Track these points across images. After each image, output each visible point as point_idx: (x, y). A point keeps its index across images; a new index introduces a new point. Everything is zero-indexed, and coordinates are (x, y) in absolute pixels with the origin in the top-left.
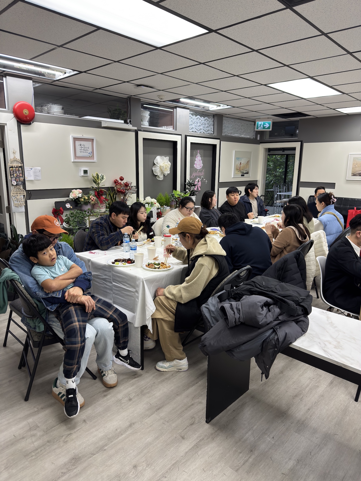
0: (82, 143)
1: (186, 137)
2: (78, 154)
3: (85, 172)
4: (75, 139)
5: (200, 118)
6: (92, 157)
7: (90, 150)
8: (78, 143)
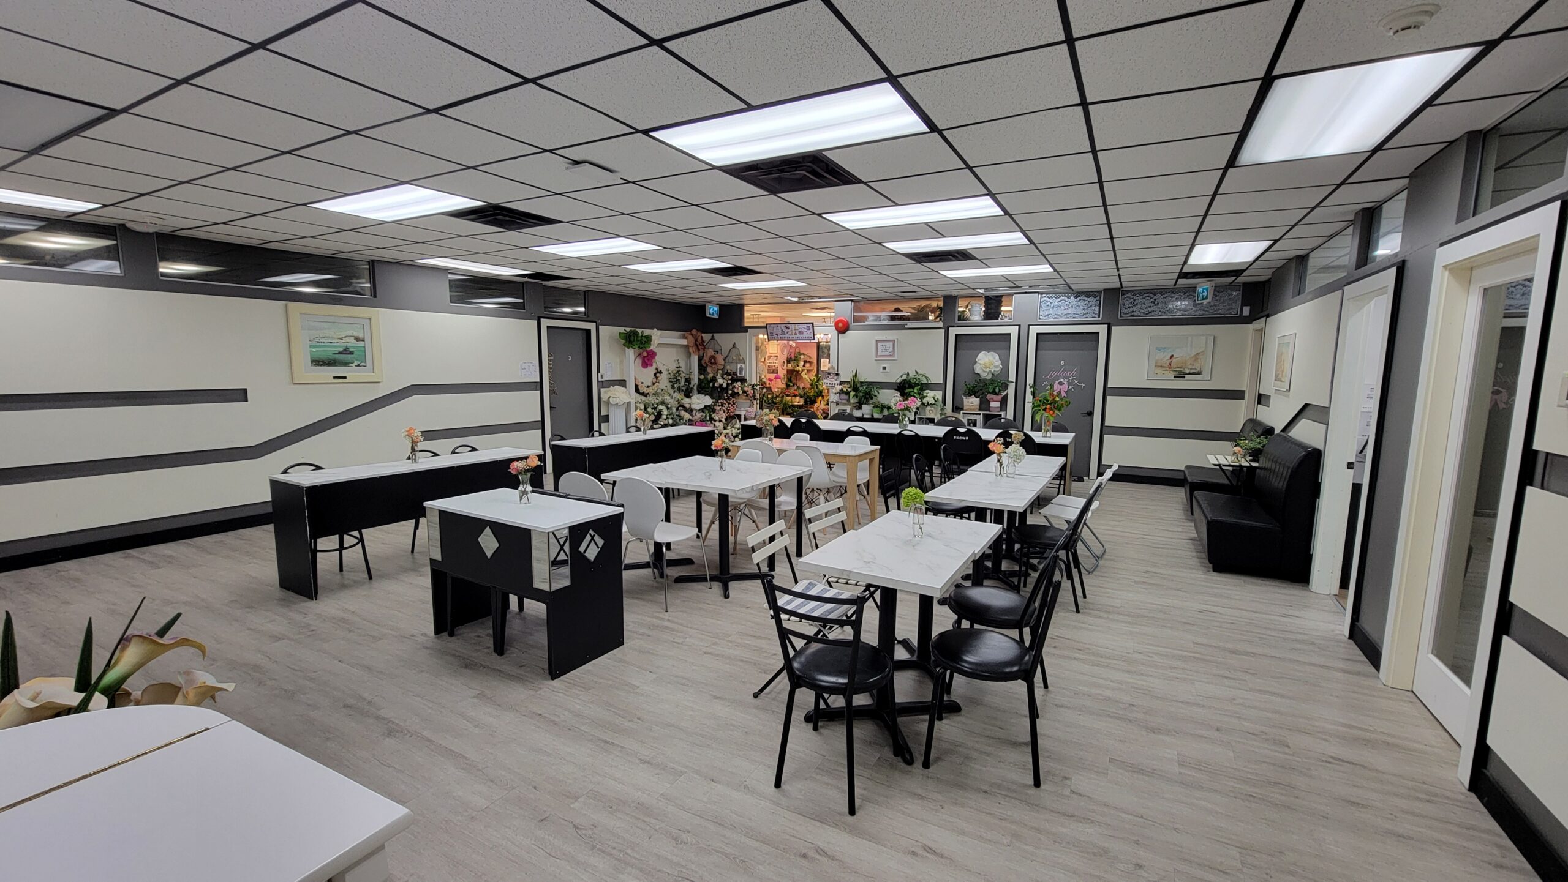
0: (884, 344)
1: (1029, 325)
2: (880, 353)
3: (884, 368)
4: (877, 341)
5: (1066, 299)
6: (893, 355)
7: (891, 349)
8: (880, 344)
